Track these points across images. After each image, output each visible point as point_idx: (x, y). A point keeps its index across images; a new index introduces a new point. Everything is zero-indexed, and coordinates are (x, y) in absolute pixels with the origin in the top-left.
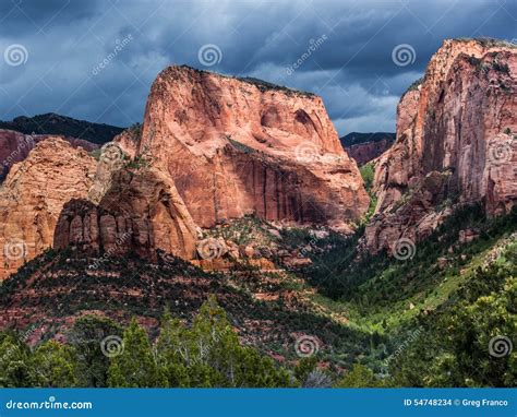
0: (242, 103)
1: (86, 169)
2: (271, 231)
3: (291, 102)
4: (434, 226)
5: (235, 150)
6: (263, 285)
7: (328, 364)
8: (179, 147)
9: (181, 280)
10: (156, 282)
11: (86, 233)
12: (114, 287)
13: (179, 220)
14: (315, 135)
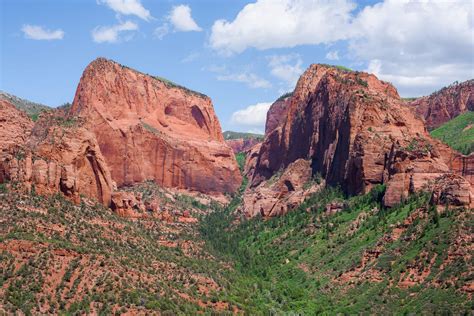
0: (152, 95)
1: (24, 127)
2: (167, 195)
3: (189, 99)
4: (302, 200)
5: (144, 129)
6: (165, 234)
7: (227, 304)
8: (101, 121)
9: (100, 222)
10: (78, 221)
11: (21, 173)
12: (41, 222)
13: (99, 173)
14: (205, 126)
